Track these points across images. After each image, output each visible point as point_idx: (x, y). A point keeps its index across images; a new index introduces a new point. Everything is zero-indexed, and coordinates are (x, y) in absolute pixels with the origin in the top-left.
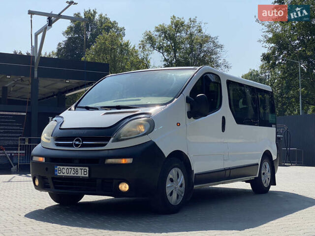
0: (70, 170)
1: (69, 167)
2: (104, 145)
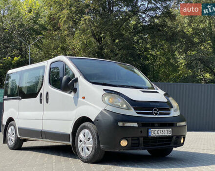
1: (159, 130)
2: (169, 114)
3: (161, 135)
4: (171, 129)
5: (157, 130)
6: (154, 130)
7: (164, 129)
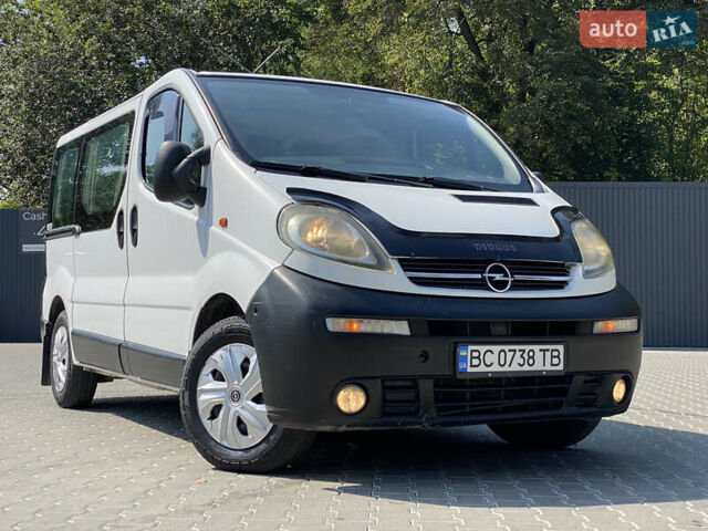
0: (510, 355)
1: (507, 348)
2: (561, 285)
3: (515, 368)
4: (561, 348)
5: (496, 348)
6: (483, 349)
7: (527, 348)
